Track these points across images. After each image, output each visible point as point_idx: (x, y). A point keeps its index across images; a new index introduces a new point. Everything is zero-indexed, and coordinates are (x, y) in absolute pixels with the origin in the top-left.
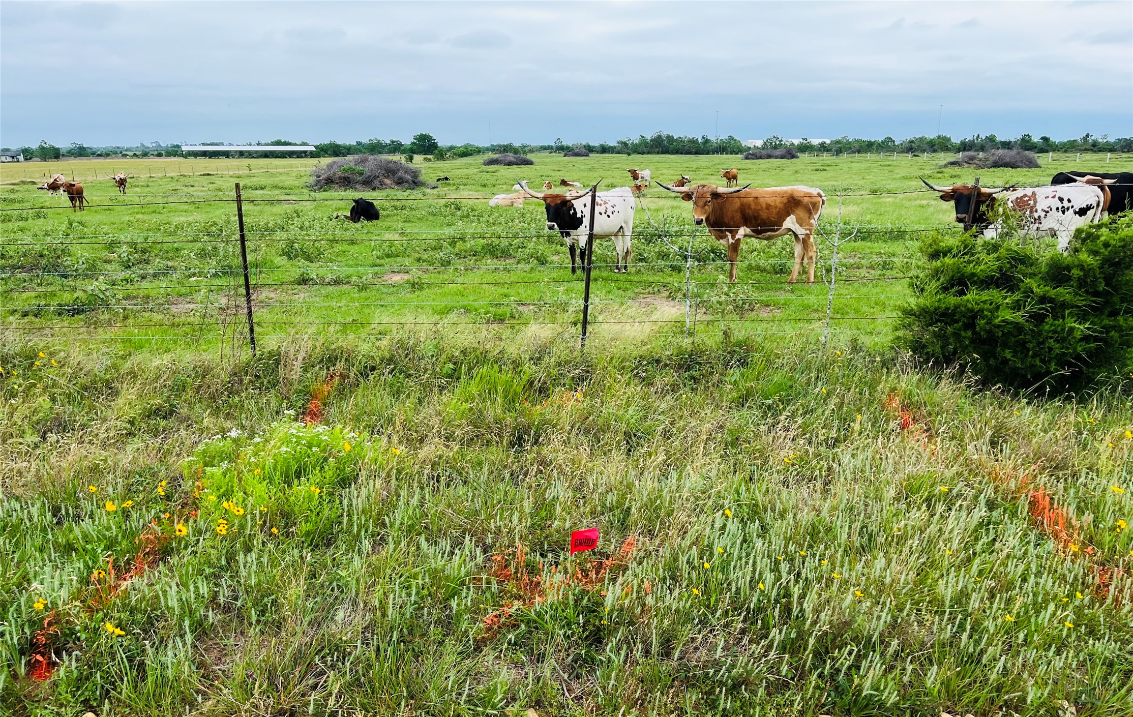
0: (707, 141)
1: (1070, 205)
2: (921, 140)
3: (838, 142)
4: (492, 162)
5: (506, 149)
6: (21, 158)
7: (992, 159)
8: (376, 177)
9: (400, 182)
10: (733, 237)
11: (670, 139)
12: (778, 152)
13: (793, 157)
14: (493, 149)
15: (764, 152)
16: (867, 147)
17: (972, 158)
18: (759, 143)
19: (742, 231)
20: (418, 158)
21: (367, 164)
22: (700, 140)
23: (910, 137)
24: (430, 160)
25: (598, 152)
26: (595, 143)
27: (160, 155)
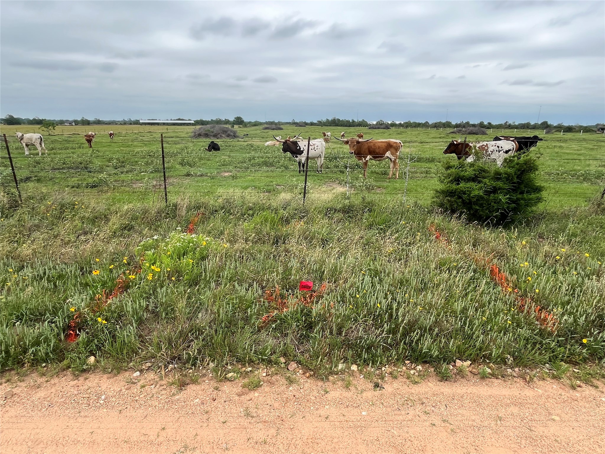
0: (353, 121)
1: (502, 149)
2: (440, 122)
3: (406, 123)
4: (266, 128)
5: (272, 123)
6: (74, 124)
7: (468, 131)
8: (219, 134)
9: (228, 136)
10: (365, 160)
11: (339, 120)
12: (382, 126)
13: (388, 128)
14: (267, 123)
15: (377, 126)
16: (417, 125)
17: (460, 131)
18: (375, 123)
19: (368, 157)
20: (236, 127)
21: (215, 128)
22: (351, 121)
23: (435, 122)
24: (241, 127)
25: (309, 125)
26: (308, 121)
27: (131, 124)
